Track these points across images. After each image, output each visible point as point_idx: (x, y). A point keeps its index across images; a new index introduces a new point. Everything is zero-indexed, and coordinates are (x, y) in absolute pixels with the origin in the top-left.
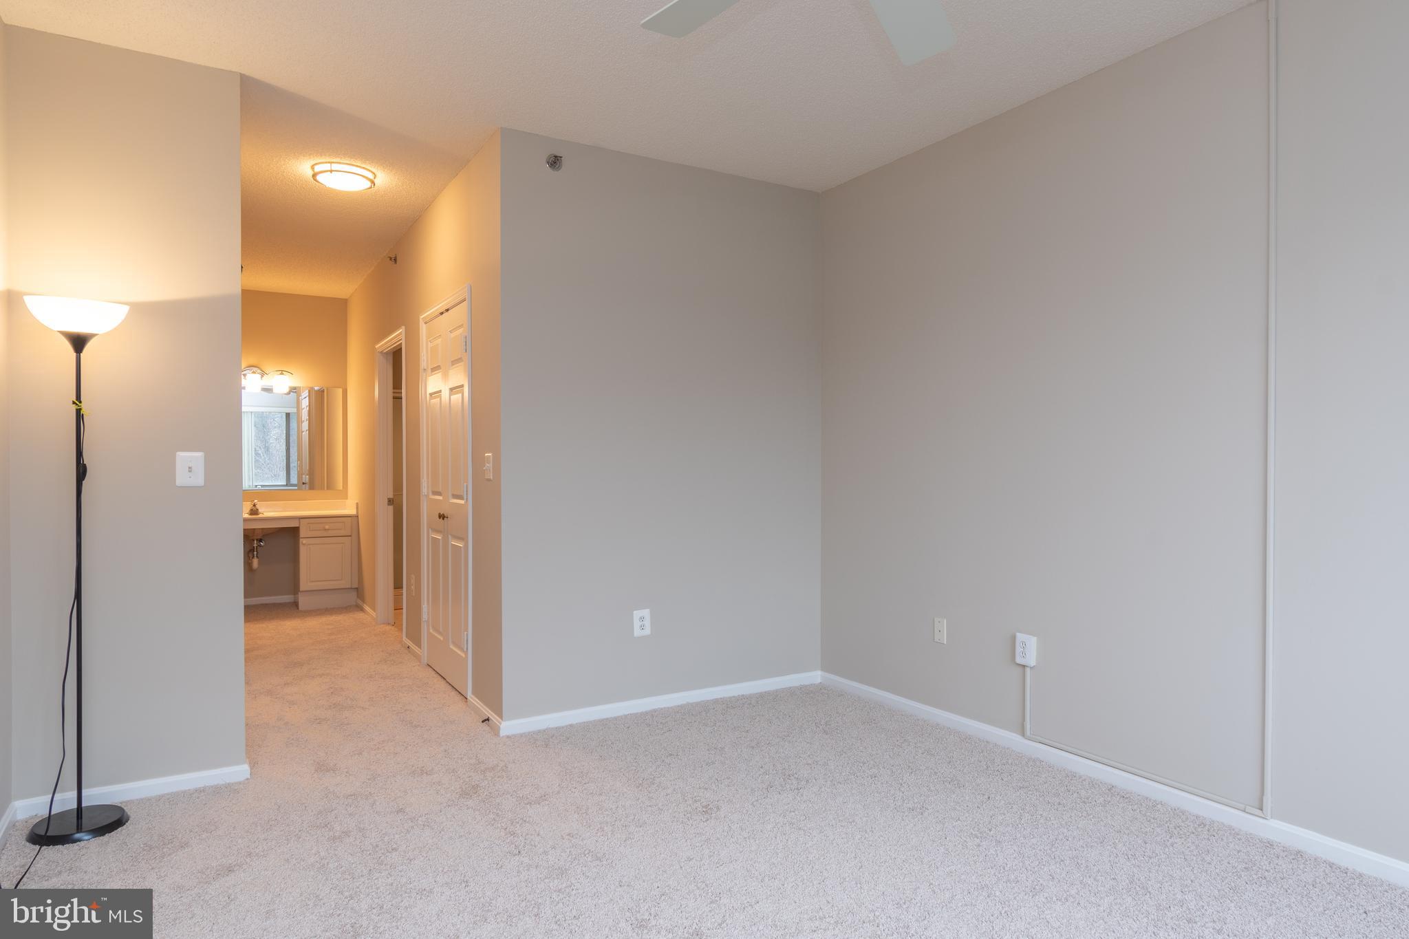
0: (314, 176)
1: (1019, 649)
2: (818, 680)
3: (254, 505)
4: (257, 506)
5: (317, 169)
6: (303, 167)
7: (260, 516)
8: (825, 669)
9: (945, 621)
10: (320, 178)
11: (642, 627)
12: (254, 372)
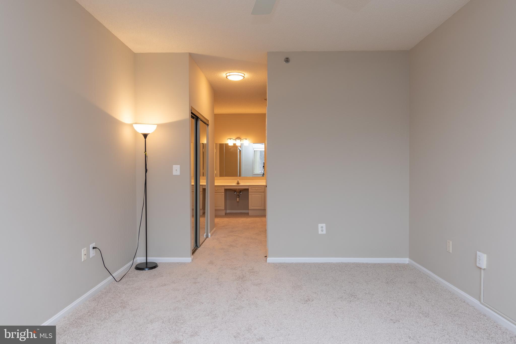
0: (226, 77)
1: (478, 260)
2: (407, 262)
3: (238, 181)
4: (239, 182)
5: (228, 74)
6: (223, 75)
7: (240, 185)
8: (410, 258)
9: (451, 242)
10: (228, 77)
11: (322, 231)
12: (238, 139)
